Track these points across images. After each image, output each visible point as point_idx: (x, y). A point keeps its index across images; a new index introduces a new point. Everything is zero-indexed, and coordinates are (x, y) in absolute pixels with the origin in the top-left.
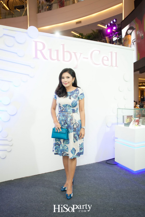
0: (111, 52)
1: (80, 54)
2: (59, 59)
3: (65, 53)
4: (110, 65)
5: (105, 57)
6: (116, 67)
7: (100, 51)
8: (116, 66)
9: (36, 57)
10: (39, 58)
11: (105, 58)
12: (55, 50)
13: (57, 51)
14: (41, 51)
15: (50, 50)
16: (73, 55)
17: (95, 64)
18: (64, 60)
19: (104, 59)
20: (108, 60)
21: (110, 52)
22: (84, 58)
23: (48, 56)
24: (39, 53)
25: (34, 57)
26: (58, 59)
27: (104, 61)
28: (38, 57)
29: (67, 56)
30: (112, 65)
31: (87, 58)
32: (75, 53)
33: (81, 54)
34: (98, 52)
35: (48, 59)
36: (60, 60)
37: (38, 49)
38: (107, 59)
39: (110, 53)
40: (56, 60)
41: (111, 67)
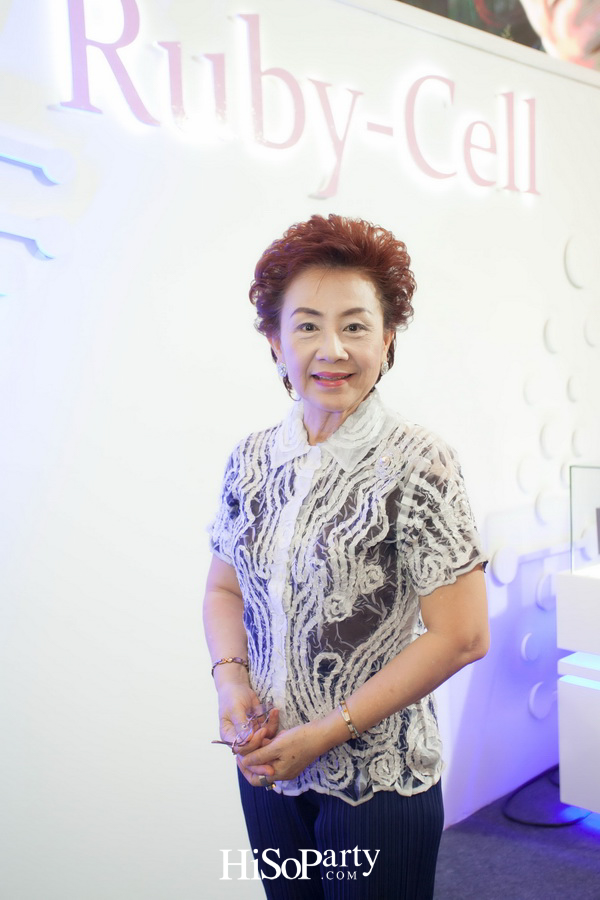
0: (510, 97)
1: (351, 96)
3: (265, 79)
4: (503, 181)
5: (476, 125)
6: (529, 199)
7: (451, 85)
8: (533, 188)
9: (81, 97)
11: (480, 137)
12: (208, 56)
13: (218, 62)
14: (110, 53)
15: (174, 51)
16: (312, 100)
18: (259, 133)
19: (473, 141)
20: (493, 149)
21: (505, 95)
22: (372, 127)
24: (96, 62)
27: (473, 151)
28: (94, 101)
30: (511, 184)
31: (389, 131)
32: (321, 87)
33: (356, 94)
34: (444, 90)
35: (156, 122)
38: (487, 145)
39: (502, 102)
41: (507, 192)
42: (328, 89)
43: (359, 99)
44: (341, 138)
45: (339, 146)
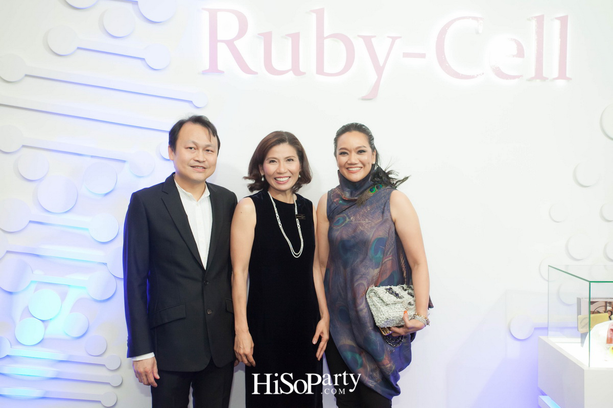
1: (391, 40)
2: (302, 69)
3: (327, 42)
4: (533, 74)
6: (562, 83)
8: (562, 75)
9: (213, 68)
10: (222, 72)
14: (230, 44)
15: (267, 38)
16: (360, 47)
17: (457, 75)
18: (320, 70)
20: (521, 53)
22: (406, 55)
23: (255, 61)
24: (222, 49)
25: (207, 67)
26: (296, 69)
28: (220, 68)
29: (335, 53)
30: (539, 75)
31: (423, 56)
32: (368, 41)
33: (394, 39)
35: (255, 73)
36: (304, 73)
37: (219, 38)
39: (533, 24)
40: (291, 72)
41: (538, 80)
42: (373, 40)
43: (398, 41)
44: (381, 64)
45: (379, 70)
